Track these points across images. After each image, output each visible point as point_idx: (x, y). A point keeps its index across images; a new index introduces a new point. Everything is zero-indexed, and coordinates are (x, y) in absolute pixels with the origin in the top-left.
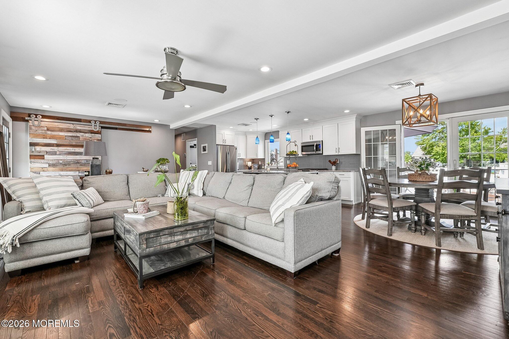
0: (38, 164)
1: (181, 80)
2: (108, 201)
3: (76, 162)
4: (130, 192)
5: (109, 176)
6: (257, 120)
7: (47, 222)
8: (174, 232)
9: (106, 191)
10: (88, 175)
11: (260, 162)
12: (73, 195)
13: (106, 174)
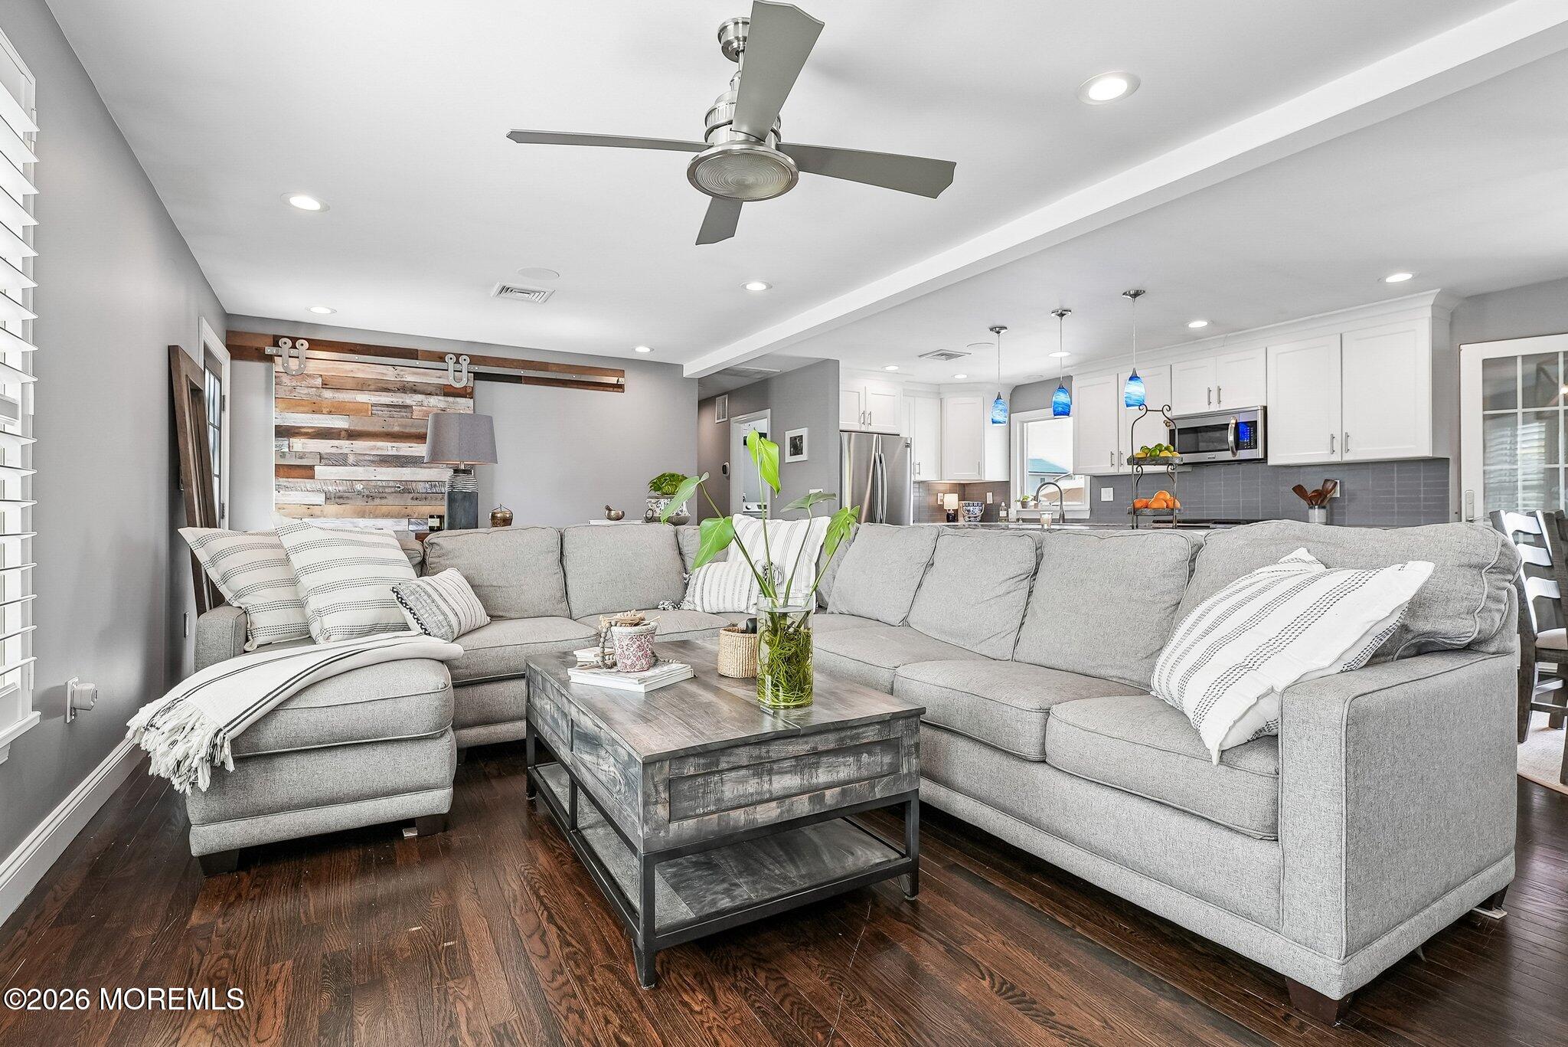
0: (300, 494)
1: (778, 147)
2: (500, 618)
3: (402, 488)
4: (569, 589)
5: (501, 533)
6: (998, 332)
7: (318, 686)
8: (769, 757)
9: (495, 584)
10: (439, 529)
11: (989, 495)
12: (398, 594)
13: (494, 525)
